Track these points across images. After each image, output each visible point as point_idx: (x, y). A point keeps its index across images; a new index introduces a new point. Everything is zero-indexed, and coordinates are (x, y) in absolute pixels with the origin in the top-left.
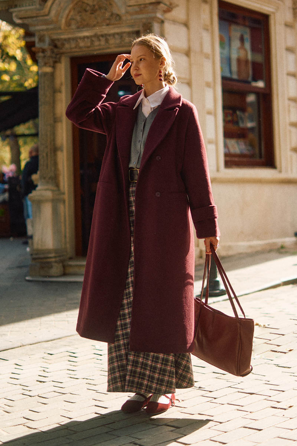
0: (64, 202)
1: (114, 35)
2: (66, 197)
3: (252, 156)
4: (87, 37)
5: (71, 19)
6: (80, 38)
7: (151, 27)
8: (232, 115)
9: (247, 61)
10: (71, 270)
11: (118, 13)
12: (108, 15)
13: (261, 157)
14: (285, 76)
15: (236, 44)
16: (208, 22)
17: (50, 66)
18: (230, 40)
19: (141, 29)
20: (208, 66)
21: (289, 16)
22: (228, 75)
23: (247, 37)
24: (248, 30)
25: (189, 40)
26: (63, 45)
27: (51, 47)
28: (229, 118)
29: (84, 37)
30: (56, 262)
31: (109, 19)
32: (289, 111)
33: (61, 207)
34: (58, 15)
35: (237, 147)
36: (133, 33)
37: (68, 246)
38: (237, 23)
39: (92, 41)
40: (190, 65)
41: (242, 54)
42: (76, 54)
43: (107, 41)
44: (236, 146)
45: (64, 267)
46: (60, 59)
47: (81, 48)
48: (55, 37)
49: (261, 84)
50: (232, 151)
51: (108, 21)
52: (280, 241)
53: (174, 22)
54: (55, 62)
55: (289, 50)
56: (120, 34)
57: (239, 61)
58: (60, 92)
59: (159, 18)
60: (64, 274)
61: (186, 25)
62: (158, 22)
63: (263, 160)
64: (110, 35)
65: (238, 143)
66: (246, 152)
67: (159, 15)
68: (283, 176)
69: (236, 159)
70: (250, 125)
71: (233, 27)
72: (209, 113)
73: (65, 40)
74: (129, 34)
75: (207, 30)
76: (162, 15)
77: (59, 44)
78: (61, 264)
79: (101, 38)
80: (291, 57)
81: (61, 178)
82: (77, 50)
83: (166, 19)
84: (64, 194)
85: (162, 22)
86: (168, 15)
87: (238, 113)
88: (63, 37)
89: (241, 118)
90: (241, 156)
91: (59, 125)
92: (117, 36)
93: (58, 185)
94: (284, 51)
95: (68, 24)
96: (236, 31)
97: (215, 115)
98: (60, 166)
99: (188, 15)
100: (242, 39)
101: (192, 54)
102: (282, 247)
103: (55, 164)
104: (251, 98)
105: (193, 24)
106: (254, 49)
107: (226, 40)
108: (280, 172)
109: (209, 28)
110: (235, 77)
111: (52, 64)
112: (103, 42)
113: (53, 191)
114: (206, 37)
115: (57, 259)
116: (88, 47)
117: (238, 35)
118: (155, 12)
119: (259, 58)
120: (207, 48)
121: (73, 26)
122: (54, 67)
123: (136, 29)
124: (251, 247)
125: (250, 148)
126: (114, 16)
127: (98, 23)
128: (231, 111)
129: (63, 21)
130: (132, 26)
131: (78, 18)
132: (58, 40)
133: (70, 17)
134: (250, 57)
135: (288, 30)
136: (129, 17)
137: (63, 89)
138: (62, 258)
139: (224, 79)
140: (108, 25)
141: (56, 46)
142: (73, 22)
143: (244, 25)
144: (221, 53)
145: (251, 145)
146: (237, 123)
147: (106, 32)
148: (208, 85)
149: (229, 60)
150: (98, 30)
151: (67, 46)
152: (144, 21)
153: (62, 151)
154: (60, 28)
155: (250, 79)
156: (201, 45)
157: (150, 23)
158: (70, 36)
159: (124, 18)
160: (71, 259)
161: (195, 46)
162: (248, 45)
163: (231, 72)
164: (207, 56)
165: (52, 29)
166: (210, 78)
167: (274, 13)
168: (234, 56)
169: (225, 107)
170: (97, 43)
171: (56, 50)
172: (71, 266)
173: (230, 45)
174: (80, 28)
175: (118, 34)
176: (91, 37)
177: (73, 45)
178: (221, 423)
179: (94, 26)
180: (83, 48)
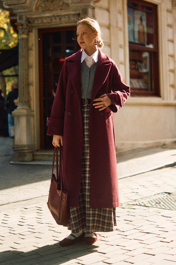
0: (34, 116)
1: (64, 16)
2: (35, 113)
3: (146, 89)
4: (48, 17)
6: (44, 17)
7: (87, 11)
8: (135, 65)
9: (144, 33)
10: (38, 158)
11: (67, 2)
12: (61, 3)
13: (152, 90)
14: (167, 42)
15: (138, 22)
16: (121, 9)
17: (26, 34)
18: (134, 19)
19: (81, 12)
20: (121, 35)
21: (169, 6)
22: (132, 40)
23: (144, 18)
24: (145, 14)
25: (110, 20)
26: (34, 21)
27: (26, 23)
28: (133, 67)
29: (47, 17)
30: (28, 152)
31: (61, 6)
32: (169, 63)
33: (32, 119)
34: (31, 3)
36: (76, 14)
37: (36, 143)
38: (137, 9)
39: (51, 19)
40: (110, 34)
41: (141, 28)
42: (42, 27)
43: (60, 19)
44: (137, 83)
45: (33, 155)
46: (32, 30)
47: (44, 23)
48: (29, 17)
49: (151, 46)
50: (135, 86)
51: (61, 8)
52: (162, 141)
53: (101, 8)
54: (29, 32)
55: (170, 26)
56: (68, 15)
57: (139, 32)
58: (32, 50)
59: (91, 6)
60: (33, 160)
61: (108, 10)
62: (91, 8)
63: (153, 92)
64: (62, 16)
65: (138, 82)
66: (143, 87)
67: (92, 4)
68: (165, 102)
69: (137, 91)
70: (144, 71)
71: (136, 12)
72: (121, 63)
73: (35, 18)
74: (74, 15)
75: (121, 13)
76: (94, 4)
77: (31, 21)
78: (31, 154)
79: (57, 18)
80: (170, 30)
81: (32, 102)
82: (42, 24)
83: (96, 6)
84: (33, 111)
85: (94, 8)
86: (97, 4)
87: (138, 63)
88: (34, 16)
89: (140, 67)
90: (140, 89)
91: (31, 69)
92: (66, 17)
93: (30, 106)
94: (166, 27)
95: (37, 9)
96: (138, 14)
97: (125, 65)
98: (31, 95)
99: (109, 4)
100: (141, 19)
101: (111, 28)
102: (164, 145)
103: (28, 93)
104: (146, 55)
105: (112, 9)
106: (148, 25)
107: (132, 19)
108: (163, 99)
109: (122, 12)
110: (137, 42)
111: (27, 33)
112: (58, 20)
113: (27, 109)
114: (120, 18)
115: (29, 151)
116: (49, 23)
117: (139, 16)
118: (90, 2)
119: (151, 31)
120: (120, 25)
121: (40, 10)
122: (28, 35)
123: (78, 12)
124: (145, 144)
125: (145, 85)
126: (65, 4)
127: (55, 8)
128: (134, 63)
129: (34, 7)
130: (75, 11)
131: (43, 5)
132: (31, 18)
133: (38, 5)
135: (169, 14)
136: (74, 5)
137: (34, 48)
138: (32, 150)
139: (130, 43)
140: (61, 10)
141: (29, 22)
142: (40, 8)
143: (143, 11)
144: (129, 28)
145: (146, 83)
146: (138, 70)
147: (60, 14)
148: (121, 46)
149: (133, 32)
150: (55, 13)
151: (36, 22)
152: (83, 7)
153: (33, 85)
154: (32, 11)
155: (146, 43)
156: (117, 22)
157: (86, 9)
158: (38, 16)
159: (71, 6)
160: (37, 151)
161: (114, 24)
162: (144, 23)
163: (134, 39)
164: (120, 30)
165: (27, 12)
166: (122, 43)
167: (160, 4)
168: (136, 29)
169: (131, 60)
170: (54, 21)
171: (29, 25)
172: (37, 155)
173: (134, 23)
174: (44, 11)
175: (67, 15)
176: (51, 17)
177: (40, 22)
179: (53, 10)
180: (46, 24)
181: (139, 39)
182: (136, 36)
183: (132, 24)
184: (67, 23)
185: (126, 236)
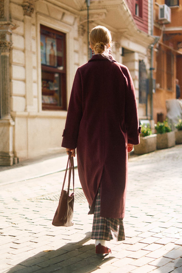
3: (56, 105)
7: (5, 36)
9: (54, 56)
13: (60, 105)
14: (73, 65)
15: (49, 48)
16: (35, 35)
18: (46, 45)
20: (34, 58)
22: (44, 63)
23: (55, 44)
24: (55, 41)
25: (25, 44)
28: (45, 85)
35: (49, 100)
38: (50, 36)
40: (25, 57)
41: (52, 53)
49: (61, 68)
50: (46, 102)
53: (17, 34)
55: (76, 52)
57: (50, 55)
59: (9, 32)
61: (23, 36)
62: (9, 34)
63: (61, 107)
65: (49, 98)
66: (53, 103)
67: (9, 31)
69: (48, 106)
70: (56, 89)
71: (48, 39)
72: (35, 82)
75: (34, 40)
76: (11, 31)
80: (76, 55)
83: (13, 33)
85: (11, 34)
86: (14, 31)
87: (49, 83)
89: (51, 86)
90: (51, 104)
94: (73, 53)
96: (49, 41)
97: (38, 84)
99: (24, 31)
100: (52, 45)
101: (26, 52)
104: (57, 75)
105: (27, 36)
106: (58, 49)
107: (44, 45)
109: (35, 38)
110: (48, 64)
114: (34, 44)
118: (7, 29)
119: (61, 55)
120: (34, 49)
125: (55, 101)
128: (46, 82)
134: (56, 54)
135: (75, 42)
139: (42, 65)
143: (53, 38)
144: (41, 52)
145: (56, 99)
146: (49, 88)
148: (34, 68)
149: (45, 54)
152: (2, 33)
155: (56, 65)
156: (31, 47)
157: (5, 34)
161: (28, 48)
162: (55, 48)
163: (46, 61)
164: (34, 53)
166: (35, 65)
167: (68, 33)
168: (48, 53)
169: (43, 79)
173: (46, 48)
178: (35, 233)
181: (50, 62)
182: (48, 59)
183: (44, 48)
185: (33, 223)
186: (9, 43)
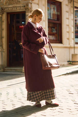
0: (4, 52)
1: (18, 7)
2: (5, 50)
3: (56, 40)
4: (11, 7)
5: (7, 2)
6: (9, 7)
9: (55, 14)
10: (6, 70)
11: (20, 1)
12: (17, 1)
13: (58, 41)
14: (66, 19)
15: (52, 10)
16: (44, 4)
17: (1, 15)
19: (25, 5)
21: (67, 3)
23: (55, 8)
24: (56, 6)
26: (5, 9)
27: (1, 10)
29: (10, 7)
30: (2, 68)
31: (17, 2)
32: (66, 28)
33: (3, 53)
34: (3, 1)
35: (52, 38)
36: (23, 6)
37: (5, 64)
39: (12, 8)
41: (54, 13)
42: (8, 12)
43: (16, 8)
45: (4, 69)
46: (4, 13)
47: (9, 10)
48: (2, 7)
50: (51, 39)
52: (63, 63)
53: (35, 3)
54: (2, 14)
55: (67, 12)
56: (20, 7)
57: (53, 14)
58: (4, 22)
60: (4, 72)
61: (38, 4)
62: (30, 3)
63: (59, 41)
64: (17, 7)
65: (52, 37)
67: (30, 2)
68: (65, 46)
71: (52, 5)
72: (44, 28)
73: (5, 8)
75: (44, 6)
78: (3, 69)
79: (15, 7)
80: (67, 14)
81: (3, 46)
82: (8, 10)
84: (4, 50)
85: (31, 3)
86: (33, 2)
87: (53, 28)
88: (5, 7)
89: (54, 30)
90: (53, 40)
91: (3, 31)
93: (2, 47)
94: (65, 12)
95: (6, 3)
98: (3, 42)
100: (54, 9)
102: (64, 65)
103: (2, 42)
105: (40, 4)
108: (64, 45)
109: (45, 5)
110: (52, 19)
111: (1, 14)
112: (15, 9)
113: (1, 49)
115: (2, 67)
116: (11, 10)
117: (53, 7)
118: (29, 1)
119: (59, 13)
121: (7, 4)
122: (2, 15)
123: (24, 5)
125: (56, 38)
126: (18, 2)
127: (14, 3)
128: (51, 28)
130: (23, 4)
131: (9, 2)
132: (3, 8)
133: (6, 2)
134: (56, 13)
135: (67, 7)
137: (5, 21)
139: (48, 19)
140: (17, 4)
141: (2, 9)
142: (7, 3)
144: (48, 12)
145: (56, 37)
146: (52, 31)
149: (50, 14)
150: (14, 5)
151: (6, 9)
152: (26, 3)
153: (4, 38)
154: (4, 4)
155: (56, 19)
157: (28, 4)
158: (6, 7)
159: (21, 2)
160: (6, 67)
162: (56, 10)
163: (51, 17)
165: (2, 5)
167: (63, 2)
168: (52, 13)
169: (49, 27)
170: (14, 9)
171: (3, 11)
172: (6, 69)
174: (9, 4)
175: (19, 6)
176: (12, 7)
177: (7, 9)
179: (13, 4)
180: (10, 10)
181: (53, 17)
182: (52, 16)
183: (50, 10)
184: (19, 10)
186: (30, 8)
